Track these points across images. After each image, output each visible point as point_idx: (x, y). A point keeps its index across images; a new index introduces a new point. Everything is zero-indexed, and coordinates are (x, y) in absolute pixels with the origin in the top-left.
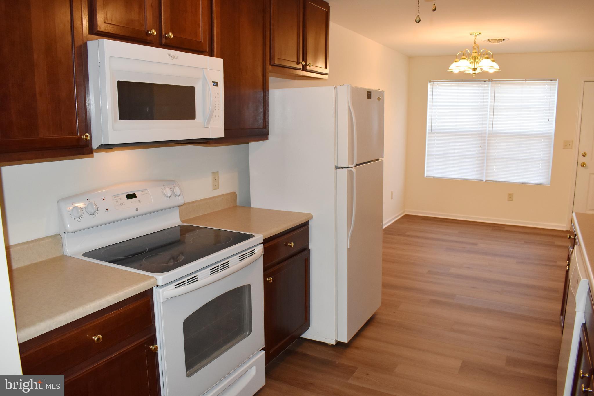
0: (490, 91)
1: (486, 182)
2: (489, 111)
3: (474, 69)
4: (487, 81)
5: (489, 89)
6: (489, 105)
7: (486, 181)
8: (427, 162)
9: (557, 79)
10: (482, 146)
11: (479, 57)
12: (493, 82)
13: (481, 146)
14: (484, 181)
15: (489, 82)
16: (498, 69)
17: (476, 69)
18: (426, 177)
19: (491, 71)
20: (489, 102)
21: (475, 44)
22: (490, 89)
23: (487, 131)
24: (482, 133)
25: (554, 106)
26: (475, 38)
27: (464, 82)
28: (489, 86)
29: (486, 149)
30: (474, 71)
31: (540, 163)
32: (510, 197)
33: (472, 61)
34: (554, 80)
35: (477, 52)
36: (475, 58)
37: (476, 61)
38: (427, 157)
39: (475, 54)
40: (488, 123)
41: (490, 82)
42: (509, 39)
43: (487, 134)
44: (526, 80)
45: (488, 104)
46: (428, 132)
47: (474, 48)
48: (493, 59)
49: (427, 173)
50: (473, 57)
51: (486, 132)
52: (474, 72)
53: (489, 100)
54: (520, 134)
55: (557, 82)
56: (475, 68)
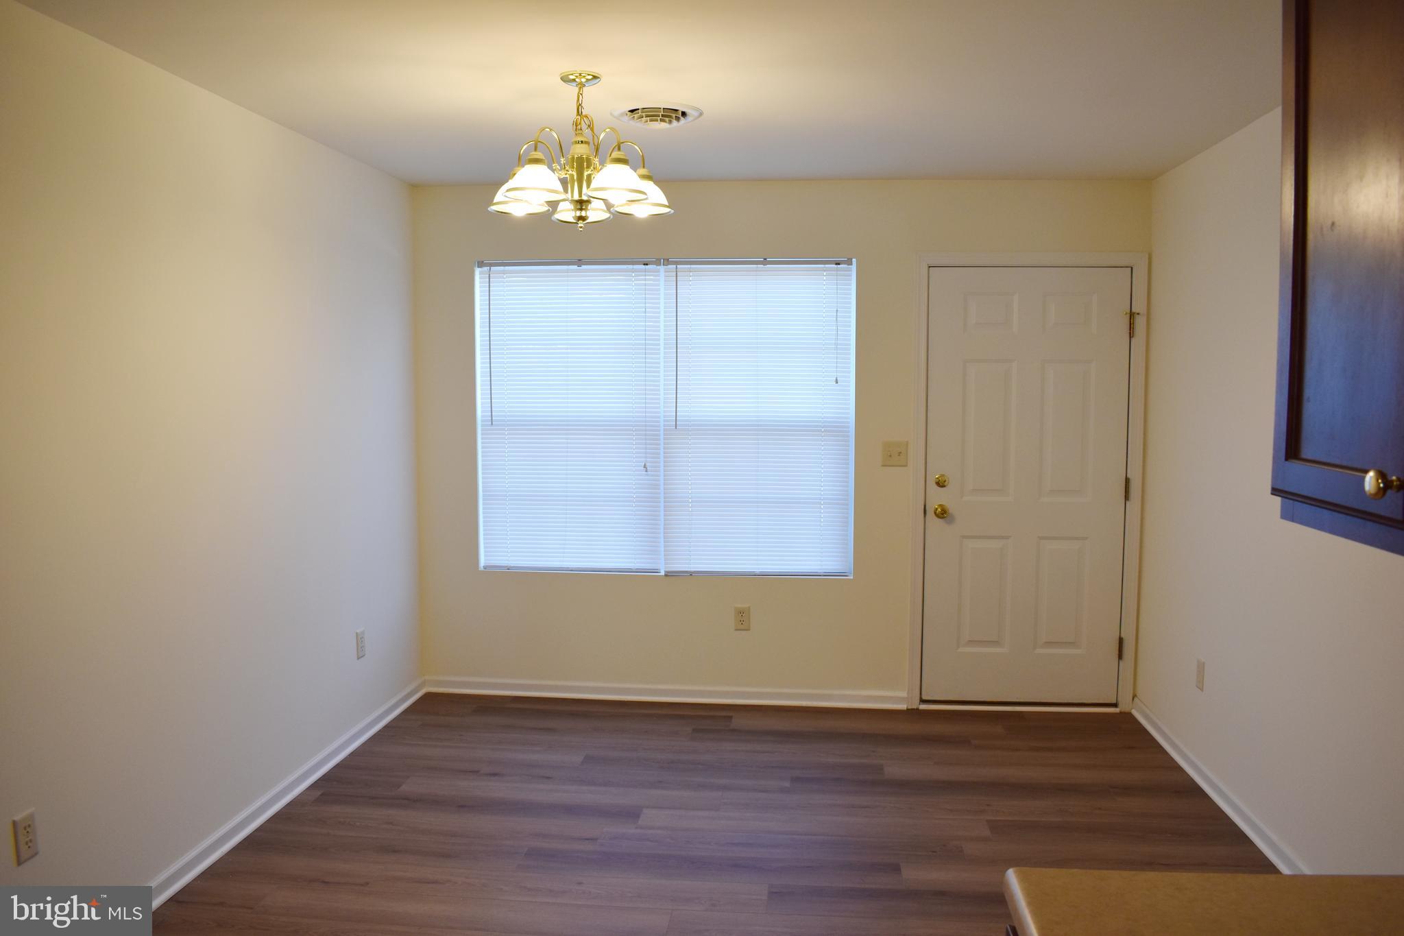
0: (662, 296)
1: (666, 575)
2: (662, 355)
3: (581, 204)
4: (652, 263)
5: (659, 290)
6: (662, 337)
7: (668, 575)
8: (484, 522)
9: (854, 260)
10: (648, 464)
11: (596, 161)
12: (670, 266)
13: (645, 467)
14: (663, 573)
15: (658, 267)
16: (665, 206)
17: (588, 202)
18: (485, 567)
19: (642, 212)
20: (662, 328)
21: (579, 113)
22: (662, 287)
23: (662, 419)
24: (646, 426)
25: (849, 340)
26: (580, 94)
27: (584, 267)
28: (658, 280)
29: (662, 473)
30: (581, 209)
31: (821, 513)
32: (742, 619)
33: (572, 176)
34: (844, 262)
35: (586, 143)
36: (581, 165)
37: (586, 173)
38: (484, 504)
39: (581, 150)
40: (662, 392)
41: (662, 268)
42: (701, 114)
43: (662, 428)
44: (765, 262)
45: (659, 336)
46: (482, 425)
47: (579, 127)
48: (643, 171)
49: (485, 556)
50: (573, 158)
51: (658, 422)
52: (578, 213)
53: (662, 324)
54: (758, 425)
55: (854, 267)
56: (584, 198)
